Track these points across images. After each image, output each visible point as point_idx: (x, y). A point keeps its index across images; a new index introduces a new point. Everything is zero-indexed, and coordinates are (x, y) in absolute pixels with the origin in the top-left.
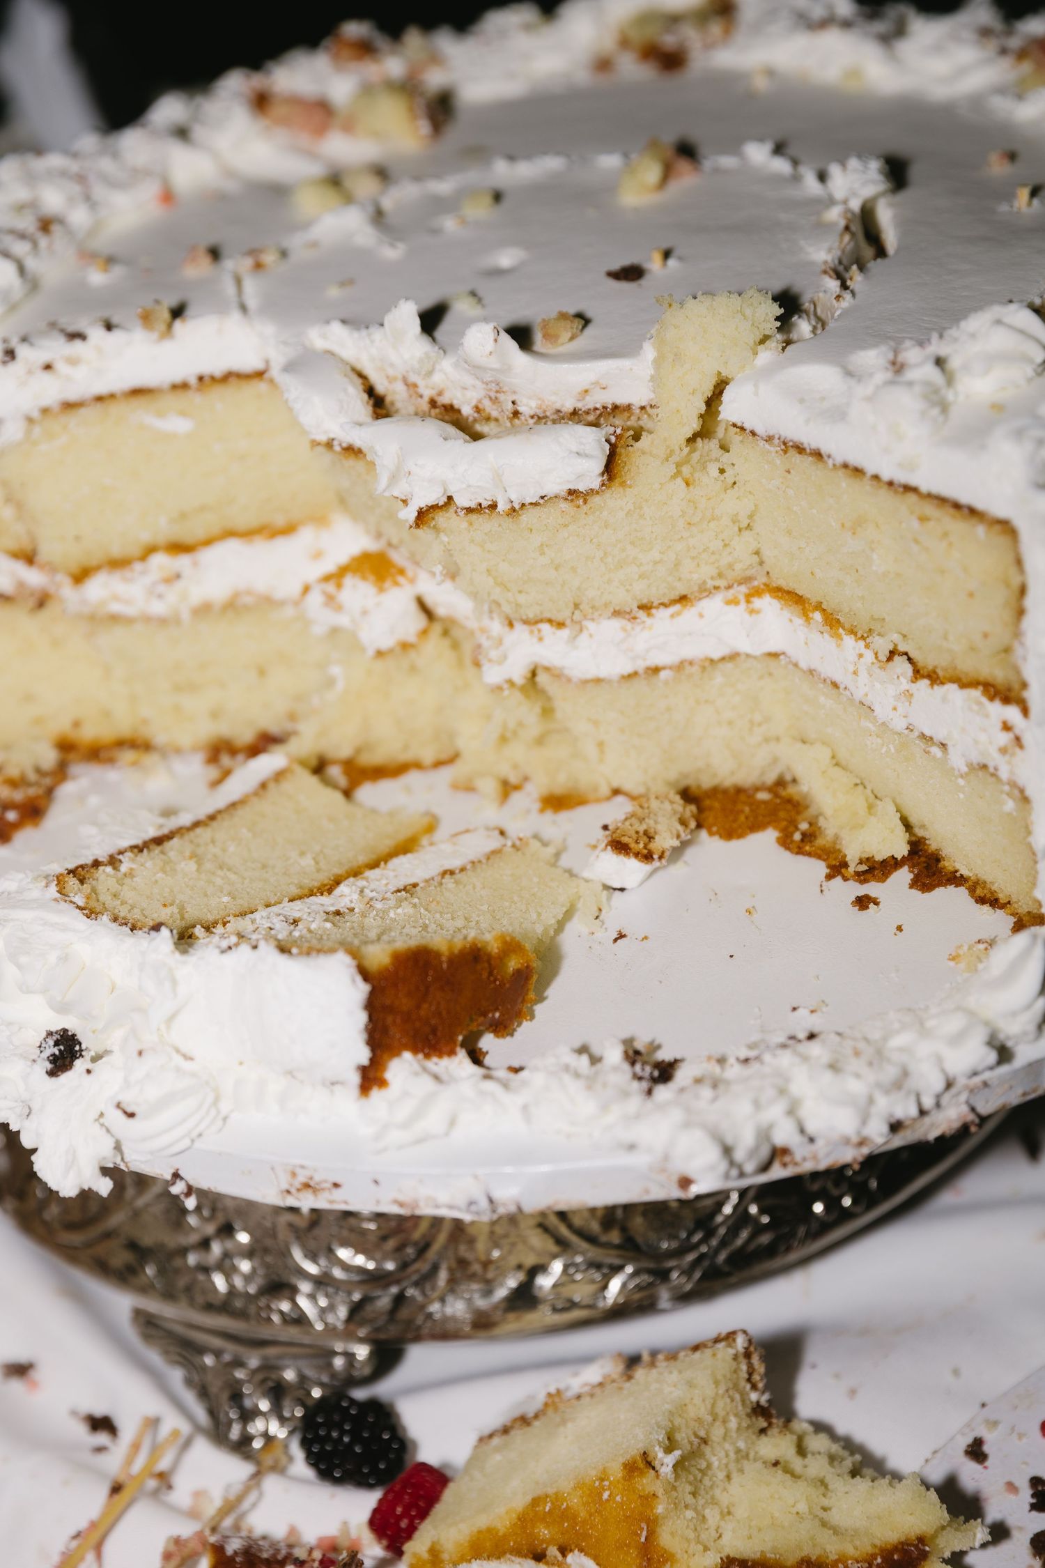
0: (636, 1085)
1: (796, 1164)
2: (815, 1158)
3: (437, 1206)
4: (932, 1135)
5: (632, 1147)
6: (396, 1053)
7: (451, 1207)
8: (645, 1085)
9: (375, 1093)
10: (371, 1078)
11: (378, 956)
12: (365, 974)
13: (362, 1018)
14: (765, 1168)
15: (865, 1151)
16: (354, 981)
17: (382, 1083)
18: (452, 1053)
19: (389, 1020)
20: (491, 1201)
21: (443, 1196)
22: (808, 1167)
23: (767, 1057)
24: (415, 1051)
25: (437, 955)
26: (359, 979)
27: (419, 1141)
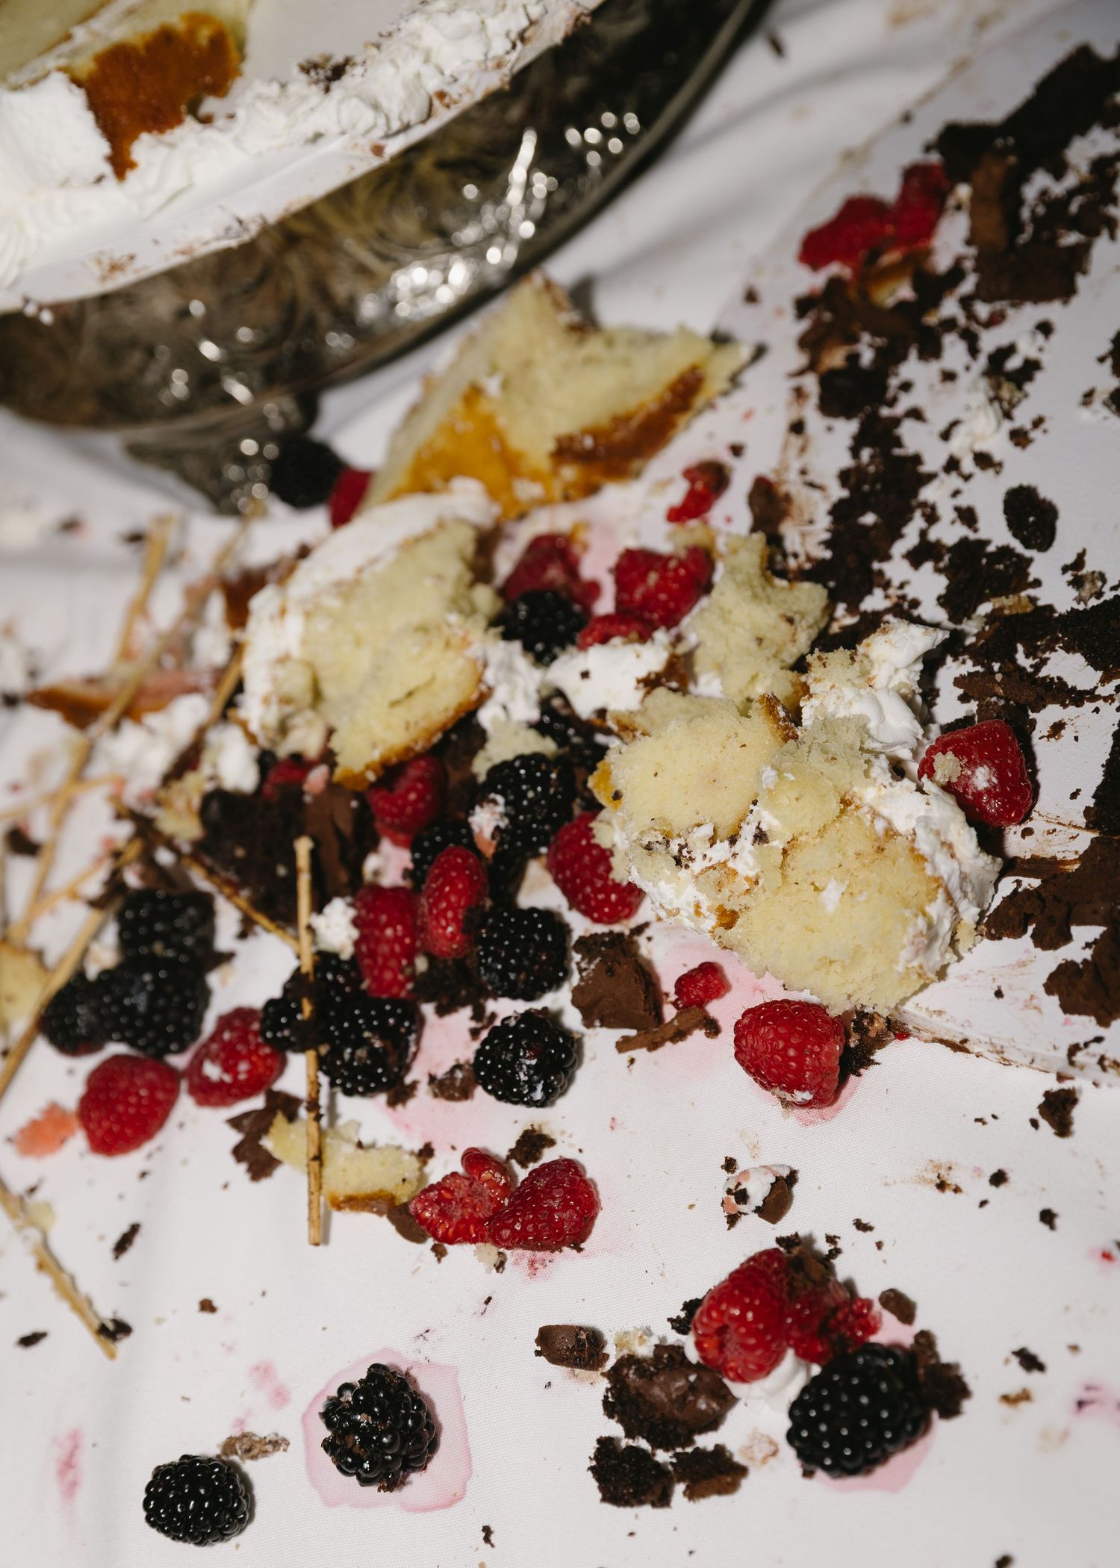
0: (314, 88)
1: (455, 102)
2: (468, 90)
3: (206, 243)
4: (558, 38)
5: (318, 137)
6: (134, 137)
7: (218, 239)
8: (322, 85)
9: (131, 175)
10: (121, 164)
11: (85, 65)
12: (77, 82)
13: (89, 117)
14: (430, 114)
15: (506, 70)
16: (70, 90)
17: (132, 165)
18: (179, 121)
19: (115, 112)
20: (240, 222)
21: (207, 233)
22: (467, 101)
23: (403, 25)
24: (149, 130)
25: (134, 48)
26: (74, 87)
27: (172, 198)
